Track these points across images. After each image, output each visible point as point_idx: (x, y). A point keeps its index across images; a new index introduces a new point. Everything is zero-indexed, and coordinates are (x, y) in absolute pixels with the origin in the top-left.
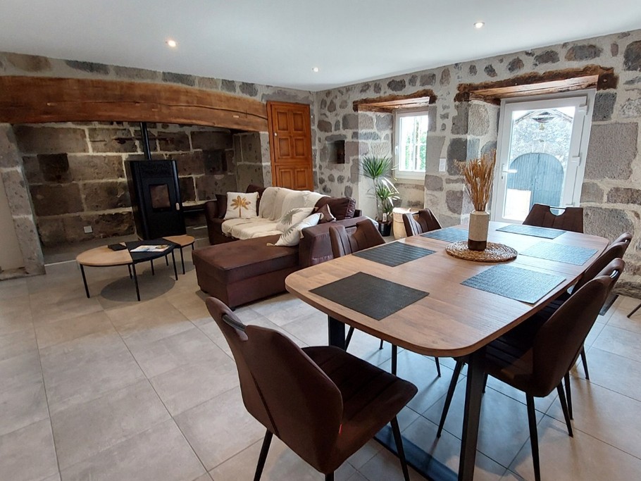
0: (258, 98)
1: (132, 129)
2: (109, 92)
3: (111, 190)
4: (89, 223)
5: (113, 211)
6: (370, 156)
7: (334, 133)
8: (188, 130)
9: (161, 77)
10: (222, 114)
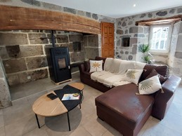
0: (98, 21)
1: (46, 34)
2: (41, 16)
3: (38, 60)
4: (29, 75)
5: (39, 69)
6: (141, 43)
7: (124, 34)
8: (68, 34)
9: (63, 9)
10: (85, 27)
